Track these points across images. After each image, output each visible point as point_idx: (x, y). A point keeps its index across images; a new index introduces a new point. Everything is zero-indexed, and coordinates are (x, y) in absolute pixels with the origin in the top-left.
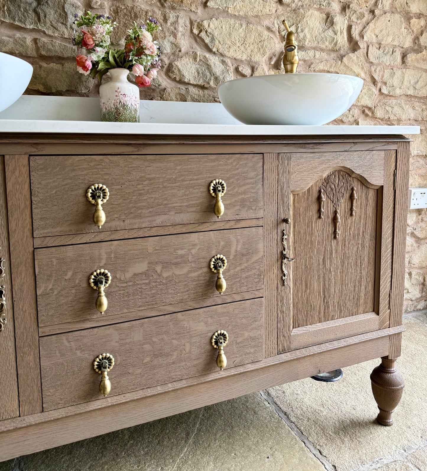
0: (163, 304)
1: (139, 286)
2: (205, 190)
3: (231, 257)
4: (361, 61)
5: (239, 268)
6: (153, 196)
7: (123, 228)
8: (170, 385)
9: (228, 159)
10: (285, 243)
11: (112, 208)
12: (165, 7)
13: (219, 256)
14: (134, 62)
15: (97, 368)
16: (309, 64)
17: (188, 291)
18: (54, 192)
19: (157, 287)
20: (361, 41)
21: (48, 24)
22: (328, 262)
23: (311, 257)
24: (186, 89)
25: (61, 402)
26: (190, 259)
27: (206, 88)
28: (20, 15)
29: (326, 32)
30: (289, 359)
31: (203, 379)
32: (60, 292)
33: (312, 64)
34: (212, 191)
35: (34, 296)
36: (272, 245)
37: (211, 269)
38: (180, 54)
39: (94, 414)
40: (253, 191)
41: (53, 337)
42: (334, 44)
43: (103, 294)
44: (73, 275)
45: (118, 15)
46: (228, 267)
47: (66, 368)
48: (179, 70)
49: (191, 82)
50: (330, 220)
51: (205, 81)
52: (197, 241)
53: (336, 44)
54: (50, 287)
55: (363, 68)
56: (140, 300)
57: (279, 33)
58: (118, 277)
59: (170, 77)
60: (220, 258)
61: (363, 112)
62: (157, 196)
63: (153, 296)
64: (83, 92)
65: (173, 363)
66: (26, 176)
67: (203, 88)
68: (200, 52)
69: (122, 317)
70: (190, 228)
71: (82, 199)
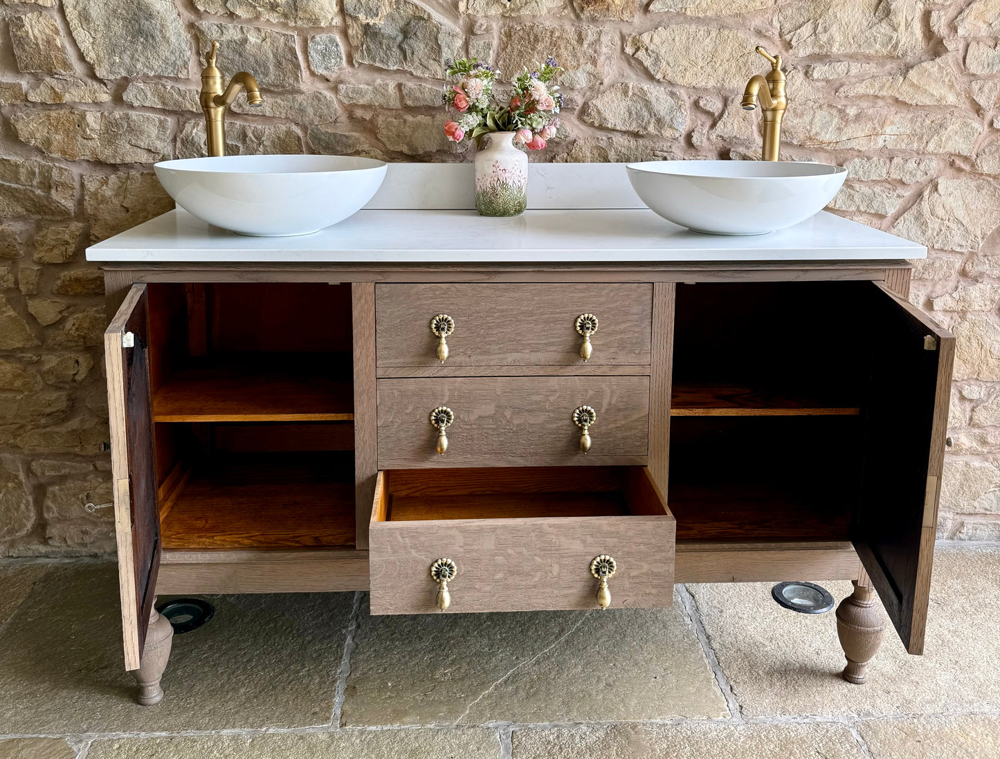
0: (513, 455)
2: (571, 325)
3: (603, 411)
4: (947, 74)
5: (612, 426)
6: (505, 330)
7: (469, 364)
9: (602, 289)
11: (457, 342)
12: (581, 19)
13: (585, 407)
14: (520, 125)
16: (835, 86)
17: (543, 444)
18: (398, 321)
19: (505, 434)
20: (951, 38)
21: (417, 63)
24: (609, 139)
26: (547, 406)
27: (642, 136)
28: (381, 54)
29: (875, 28)
32: (399, 426)
33: (842, 85)
34: (578, 328)
37: (574, 422)
38: (602, 88)
40: (637, 330)
42: (892, 47)
43: (443, 433)
44: (414, 409)
45: (511, 39)
46: (598, 422)
49: (618, 128)
51: (640, 126)
52: (557, 387)
53: (895, 47)
54: (390, 420)
55: (952, 87)
56: (485, 447)
57: (781, 36)
58: (461, 416)
59: (584, 122)
60: (586, 410)
61: (952, 164)
63: (501, 444)
64: (459, 151)
66: (371, 304)
67: (636, 135)
68: (634, 81)
69: (465, 462)
70: (549, 371)
71: (426, 330)
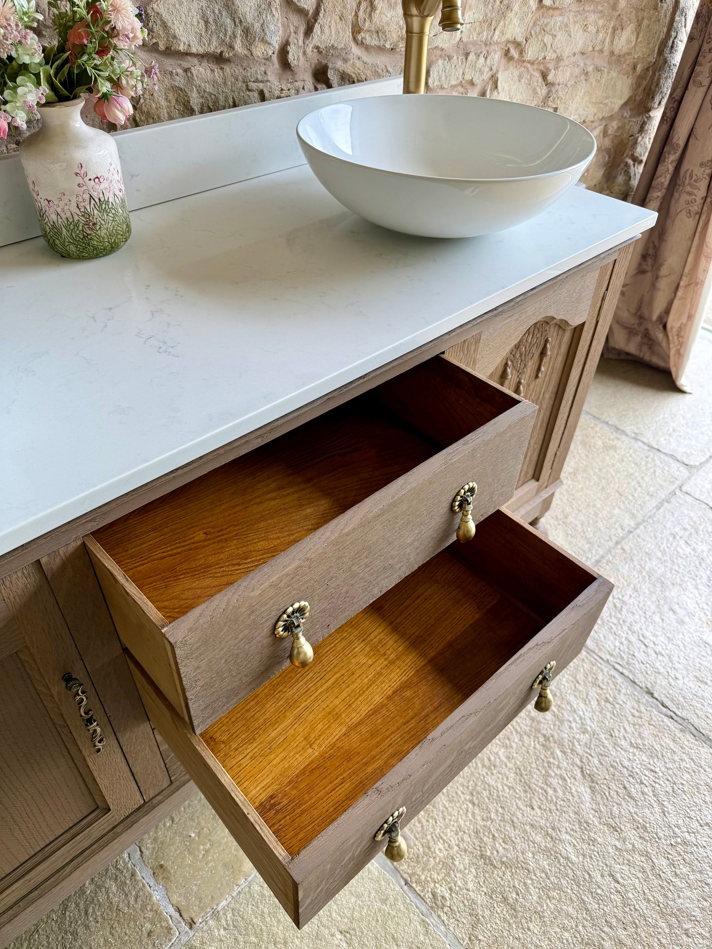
27: (228, 61)
48: (165, 25)
49: (194, 50)
51: (223, 42)
61: (507, 52)
67: (219, 59)
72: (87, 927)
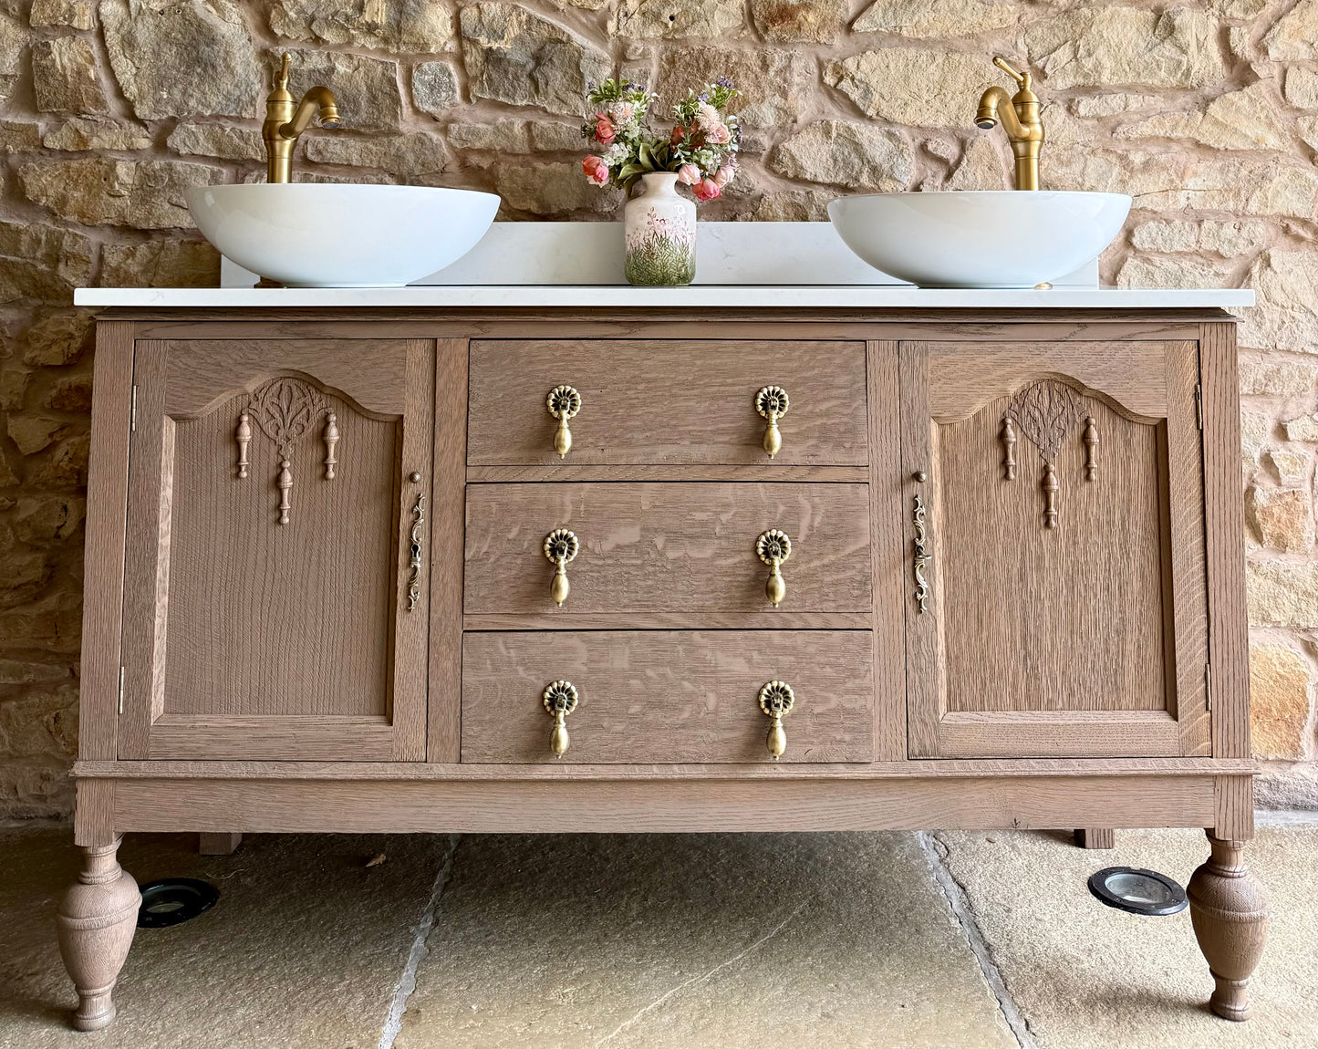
0: (667, 609)
1: (625, 569)
2: (748, 404)
3: (801, 538)
4: (1262, 108)
5: (816, 563)
6: (653, 410)
7: (601, 462)
8: (676, 768)
9: (793, 350)
10: (920, 522)
11: (585, 427)
12: (765, 41)
13: (774, 533)
14: (683, 162)
15: (549, 705)
16: (1112, 125)
17: (713, 592)
18: (501, 395)
19: (655, 575)
20: (1261, 61)
21: (552, 96)
22: (1033, 578)
23: (988, 563)
24: (808, 193)
25: (489, 753)
26: (717, 530)
27: (852, 190)
28: (507, 85)
29: (1156, 50)
30: (934, 774)
31: (742, 773)
32: (498, 560)
33: (1119, 124)
34: (760, 408)
35: (461, 561)
36: (890, 523)
37: (759, 556)
38: (795, 127)
39: (540, 788)
40: (846, 412)
41: (483, 634)
42: (1183, 74)
43: (563, 571)
44: (520, 532)
45: (674, 66)
46: (793, 556)
47: (500, 693)
48: (793, 158)
49: (820, 180)
50: (1034, 485)
51: (849, 176)
52: (731, 499)
53: (1187, 74)
54: (485, 549)
55: (1271, 125)
56: (626, 595)
57: (1030, 62)
58: (590, 546)
59: (774, 172)
60: (776, 537)
62: (659, 410)
63: (649, 590)
65: (683, 726)
66: (464, 370)
67: (844, 189)
68: (838, 119)
69: (595, 620)
70: (720, 473)
71: (540, 409)
72: (306, 1010)
